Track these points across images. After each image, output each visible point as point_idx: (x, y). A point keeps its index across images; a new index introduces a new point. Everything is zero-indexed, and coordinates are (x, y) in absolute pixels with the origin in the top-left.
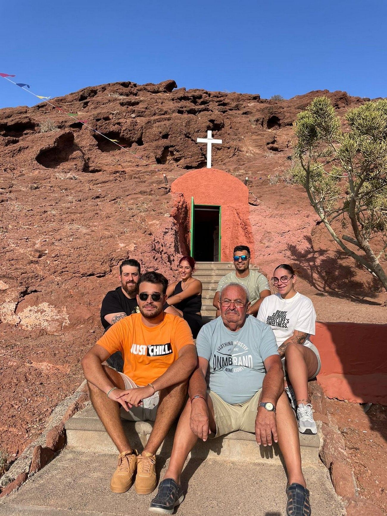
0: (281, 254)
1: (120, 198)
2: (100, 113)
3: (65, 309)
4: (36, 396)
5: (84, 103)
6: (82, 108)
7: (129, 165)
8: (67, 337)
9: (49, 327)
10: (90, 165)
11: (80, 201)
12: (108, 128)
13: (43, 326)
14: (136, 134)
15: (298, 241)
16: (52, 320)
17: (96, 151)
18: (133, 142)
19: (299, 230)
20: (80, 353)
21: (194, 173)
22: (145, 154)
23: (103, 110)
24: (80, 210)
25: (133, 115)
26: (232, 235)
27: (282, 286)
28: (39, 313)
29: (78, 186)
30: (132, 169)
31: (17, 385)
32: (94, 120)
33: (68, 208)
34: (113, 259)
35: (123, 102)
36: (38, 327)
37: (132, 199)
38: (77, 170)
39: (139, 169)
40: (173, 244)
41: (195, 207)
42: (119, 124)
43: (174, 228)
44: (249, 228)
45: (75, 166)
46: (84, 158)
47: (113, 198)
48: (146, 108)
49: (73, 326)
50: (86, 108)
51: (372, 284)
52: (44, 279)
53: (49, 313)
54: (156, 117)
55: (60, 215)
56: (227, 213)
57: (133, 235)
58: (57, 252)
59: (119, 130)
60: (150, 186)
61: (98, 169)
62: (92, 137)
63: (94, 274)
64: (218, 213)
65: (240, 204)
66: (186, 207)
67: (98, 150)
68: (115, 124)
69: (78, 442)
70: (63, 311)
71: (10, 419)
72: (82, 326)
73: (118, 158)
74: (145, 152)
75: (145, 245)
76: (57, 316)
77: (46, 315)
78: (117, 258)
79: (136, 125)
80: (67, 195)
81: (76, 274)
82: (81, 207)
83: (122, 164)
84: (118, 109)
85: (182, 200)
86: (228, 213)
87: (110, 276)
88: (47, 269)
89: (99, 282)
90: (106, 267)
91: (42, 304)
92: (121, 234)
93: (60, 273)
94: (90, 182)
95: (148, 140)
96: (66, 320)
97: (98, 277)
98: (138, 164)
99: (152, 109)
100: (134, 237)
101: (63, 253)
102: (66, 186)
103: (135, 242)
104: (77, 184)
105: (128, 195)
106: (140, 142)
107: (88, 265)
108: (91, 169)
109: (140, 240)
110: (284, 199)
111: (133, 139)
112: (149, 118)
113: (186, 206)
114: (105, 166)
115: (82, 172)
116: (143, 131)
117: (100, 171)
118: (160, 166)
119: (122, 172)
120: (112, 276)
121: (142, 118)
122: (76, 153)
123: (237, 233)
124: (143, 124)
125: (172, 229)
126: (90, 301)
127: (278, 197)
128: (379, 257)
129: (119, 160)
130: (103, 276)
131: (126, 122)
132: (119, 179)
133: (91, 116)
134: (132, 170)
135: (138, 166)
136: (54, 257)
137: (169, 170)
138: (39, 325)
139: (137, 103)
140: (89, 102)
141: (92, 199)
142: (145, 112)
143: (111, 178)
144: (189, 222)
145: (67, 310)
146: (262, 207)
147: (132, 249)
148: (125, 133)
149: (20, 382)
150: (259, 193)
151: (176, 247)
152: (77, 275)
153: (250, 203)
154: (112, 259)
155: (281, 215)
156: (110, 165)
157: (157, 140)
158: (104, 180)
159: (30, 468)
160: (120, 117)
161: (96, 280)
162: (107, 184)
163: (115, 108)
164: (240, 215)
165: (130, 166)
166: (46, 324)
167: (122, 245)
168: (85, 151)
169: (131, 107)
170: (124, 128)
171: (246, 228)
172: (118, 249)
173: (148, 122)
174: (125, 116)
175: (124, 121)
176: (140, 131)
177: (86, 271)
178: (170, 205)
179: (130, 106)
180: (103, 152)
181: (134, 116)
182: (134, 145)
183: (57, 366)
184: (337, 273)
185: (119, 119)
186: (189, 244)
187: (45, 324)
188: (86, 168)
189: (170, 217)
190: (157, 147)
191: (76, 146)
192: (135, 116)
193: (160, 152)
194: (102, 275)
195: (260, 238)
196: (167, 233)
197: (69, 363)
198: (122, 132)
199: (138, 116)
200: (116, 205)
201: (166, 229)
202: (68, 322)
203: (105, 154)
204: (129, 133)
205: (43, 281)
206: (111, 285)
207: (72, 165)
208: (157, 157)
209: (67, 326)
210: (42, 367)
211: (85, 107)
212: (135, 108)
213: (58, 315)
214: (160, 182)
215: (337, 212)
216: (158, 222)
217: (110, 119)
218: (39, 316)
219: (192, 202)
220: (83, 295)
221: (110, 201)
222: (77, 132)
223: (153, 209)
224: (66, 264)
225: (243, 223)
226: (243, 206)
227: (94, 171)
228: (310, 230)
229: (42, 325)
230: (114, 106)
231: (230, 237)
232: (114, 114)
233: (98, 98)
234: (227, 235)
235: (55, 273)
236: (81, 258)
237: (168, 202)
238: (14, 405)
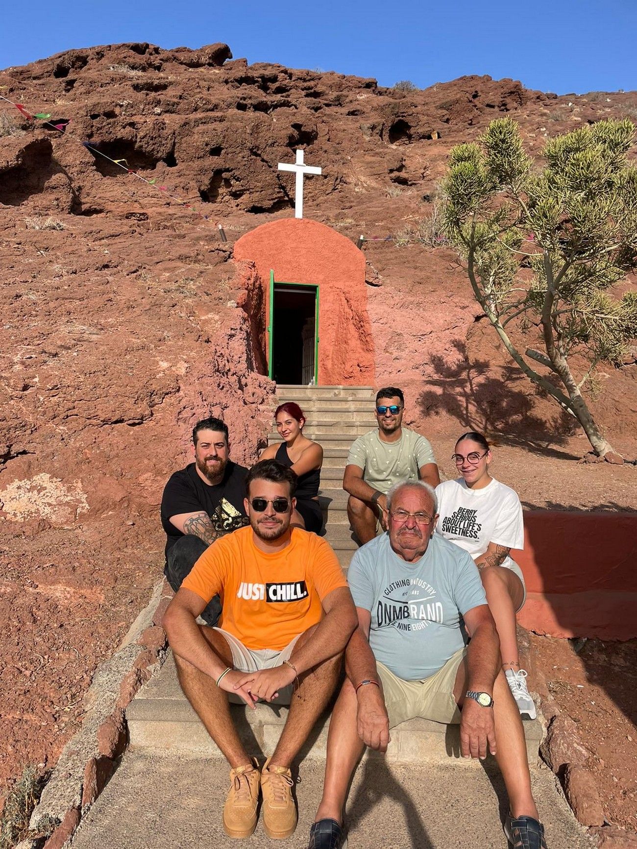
0: (417, 371)
1: (145, 268)
2: (99, 103)
3: (80, 485)
4: (57, 649)
5: (67, 82)
6: (64, 93)
7: (152, 202)
8: (87, 533)
9: (54, 516)
10: (83, 200)
11: (75, 273)
12: (113, 132)
13: (43, 514)
14: (163, 145)
15: (445, 349)
16: (58, 504)
17: (91, 175)
18: (158, 160)
19: (447, 331)
20: (115, 564)
21: (274, 226)
22: (181, 182)
23: (102, 98)
24: (81, 292)
25: (158, 110)
26: (337, 337)
27: (470, 469)
28: (35, 492)
29: (68, 243)
30: (160, 210)
31: (19, 630)
32: (87, 116)
33: (58, 288)
34: (155, 393)
35: (138, 85)
36: (35, 516)
37: (165, 270)
38: (60, 210)
39: (171, 210)
40: (245, 357)
41: (276, 286)
42: (132, 125)
43: (244, 327)
44: (367, 326)
45: (55, 203)
46: (71, 188)
47: (134, 269)
48: (181, 97)
49: (95, 512)
50: (71, 92)
51: (559, 421)
52: (36, 429)
53: (52, 492)
54: (199, 115)
55: (45, 302)
56: (328, 298)
57: (180, 343)
58: (56, 381)
59: (133, 137)
60: (195, 245)
61: (98, 208)
62: (83, 148)
63: (123, 419)
64: (313, 297)
65: (352, 284)
66: (260, 287)
67: (96, 172)
68: (126, 125)
69: (148, 738)
70: (76, 487)
71: (22, 697)
72: (110, 513)
73: (133, 189)
74: (179, 179)
75: (203, 364)
76: (67, 496)
77: (48, 496)
78: (161, 392)
79: (163, 129)
80: (50, 261)
81: (91, 420)
82: (79, 285)
83: (140, 201)
84: (129, 97)
85: (254, 274)
86: (330, 298)
87: (152, 424)
88: (40, 411)
89: (133, 435)
90: (143, 408)
91: (39, 477)
92: (159, 343)
93: (64, 419)
94: (88, 236)
95: (185, 158)
96: (83, 503)
97: (129, 425)
98: (168, 201)
99: (192, 99)
100: (182, 348)
101: (66, 382)
102: (45, 242)
103: (185, 357)
104: (65, 239)
105: (158, 263)
106: (171, 161)
107: (112, 404)
108: (84, 207)
109: (193, 354)
110: (423, 274)
111: (159, 155)
112: (186, 116)
113: (260, 285)
114: (110, 203)
115: (69, 213)
116: (176, 141)
117: (101, 211)
118: (209, 206)
119: (141, 214)
120: (154, 423)
121: (173, 115)
122: (57, 178)
123: (346, 334)
124: (176, 127)
125: (241, 329)
126: (122, 469)
127: (412, 271)
128: (580, 385)
129: (134, 193)
130: (139, 424)
131: (145, 122)
132: (138, 230)
133: (80, 108)
134: (160, 213)
135: (168, 204)
136: (51, 390)
137: (224, 213)
138: (35, 513)
139: (164, 87)
140: (76, 80)
141: (97, 270)
142: (178, 104)
143: (125, 229)
144: (265, 312)
145: (83, 486)
146: (388, 289)
147: (183, 371)
148: (143, 143)
149: (24, 624)
150: (379, 261)
151: (249, 360)
152: (94, 421)
153: (366, 282)
154: (153, 393)
155: (419, 304)
156: (119, 201)
157: (201, 157)
158: (112, 232)
159: (82, 798)
160: (133, 113)
161: (128, 431)
162: (117, 240)
163: (125, 94)
164: (352, 302)
165: (155, 205)
166: (48, 510)
167: (164, 365)
168: (72, 173)
169: (153, 94)
170: (142, 134)
171: (362, 327)
172: (159, 372)
173: (186, 124)
174: (143, 110)
175: (142, 121)
176: (171, 139)
177: (110, 415)
178: (234, 283)
179: (152, 91)
180: (105, 176)
181: (159, 112)
182: (160, 165)
183: (82, 591)
184: (504, 404)
185: (132, 115)
186: (265, 350)
187: (46, 511)
188: (76, 206)
189: (237, 307)
190: (202, 171)
191: (57, 164)
192: (161, 112)
193: (206, 180)
194: (137, 421)
195: (385, 343)
196: (234, 336)
197: (101, 583)
198: (138, 140)
199: (166, 112)
200: (140, 282)
201: (232, 329)
202: (87, 506)
203: (109, 181)
204: (151, 142)
205: (36, 434)
206: (154, 439)
207: (50, 201)
208: (202, 188)
209: (84, 514)
210: (58, 594)
211: (68, 91)
212: (162, 96)
213: (68, 494)
214: (211, 239)
215: (516, 307)
216: (217, 317)
217: (115, 116)
218: (36, 496)
219: (270, 278)
220: (108, 459)
221: (128, 275)
222: (56, 137)
223: (206, 290)
224: (74, 402)
225: (357, 318)
226: (356, 288)
227: (89, 212)
228: (465, 331)
229: (41, 512)
230: (122, 90)
231: (333, 340)
232: (122, 106)
233: (90, 73)
234: (328, 335)
235: (55, 418)
236: (98, 392)
237: (229, 278)
238: (23, 670)
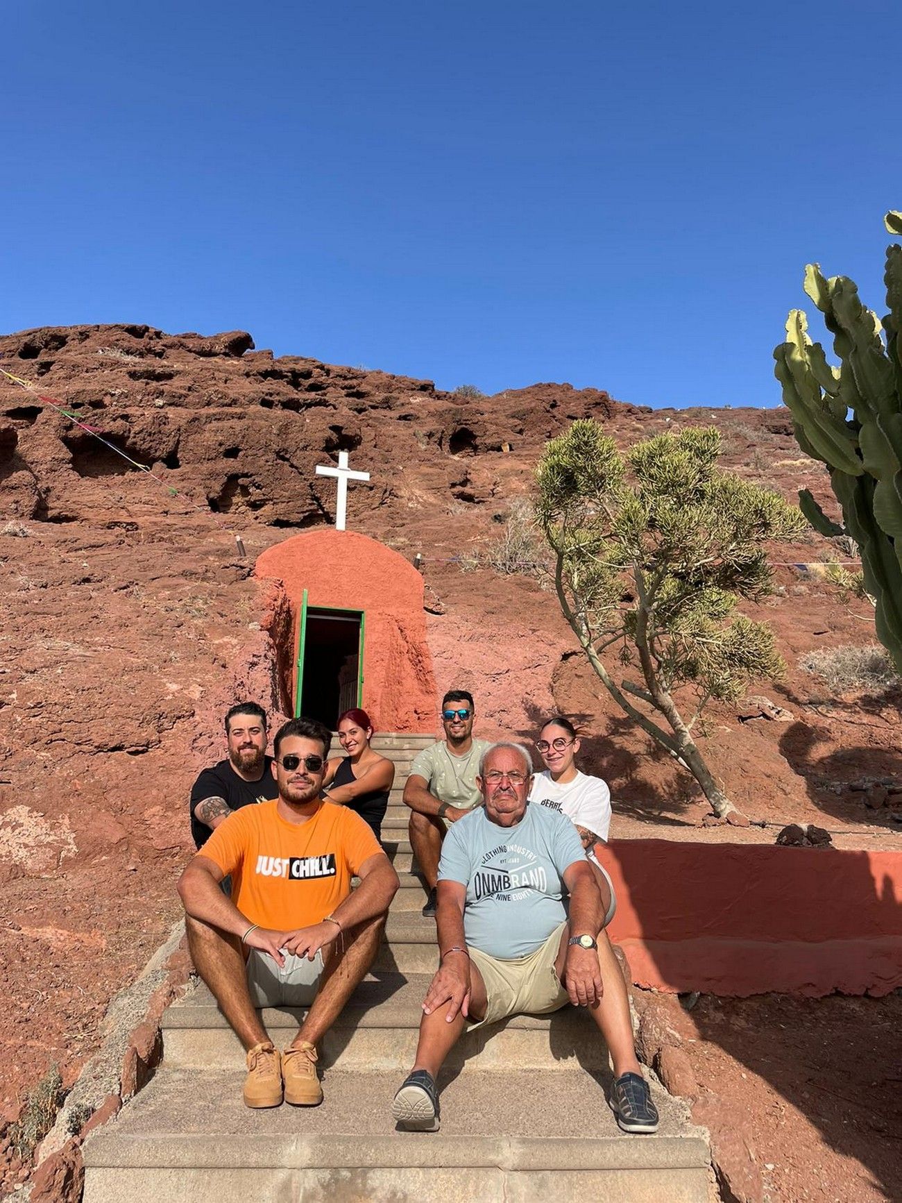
0: (492, 719)
1: (137, 584)
2: (84, 391)
3: (67, 821)
4: (56, 987)
5: (41, 363)
6: (36, 376)
7: (145, 509)
8: (75, 881)
9: (31, 861)
10: (50, 505)
11: (45, 587)
12: (100, 424)
13: (17, 859)
14: (164, 443)
15: (527, 693)
16: (37, 846)
17: (66, 474)
18: (155, 460)
19: (528, 670)
20: (116, 910)
21: (309, 539)
22: (184, 487)
23: (91, 385)
24: (56, 608)
25: (160, 402)
26: (388, 676)
27: (555, 757)
28: (9, 829)
29: (35, 552)
30: (153, 519)
31: (6, 968)
32: (67, 404)
33: (25, 602)
34: (164, 716)
35: (135, 372)
36: (5, 861)
37: (164, 587)
38: (18, 515)
39: (169, 520)
40: (269, 691)
41: (310, 611)
42: (125, 417)
43: (270, 654)
44: (427, 661)
45: (14, 506)
46: (36, 489)
47: (124, 584)
48: (190, 389)
49: (84, 857)
50: (47, 376)
51: (675, 785)
52: (11, 755)
53: (30, 830)
54: (212, 410)
55: (11, 616)
56: (377, 627)
57: (192, 665)
58: (40, 698)
59: (125, 432)
60: (203, 559)
61: (70, 514)
62: (58, 441)
63: (123, 745)
64: (357, 626)
65: (407, 610)
66: (288, 611)
67: (71, 471)
68: (117, 417)
69: (186, 1053)
70: (61, 824)
71: (23, 1024)
72: (104, 858)
73: (119, 493)
74: (183, 484)
75: (221, 689)
76: (50, 835)
77: (24, 835)
78: (172, 715)
79: (165, 424)
80: (12, 572)
81: (82, 746)
82: (54, 600)
83: (129, 508)
84: (123, 385)
85: (282, 595)
86: (379, 627)
87: (159, 752)
88: (17, 733)
89: (134, 764)
90: (149, 732)
91: (15, 810)
92: (164, 664)
93: (47, 744)
94: (60, 545)
95: (192, 459)
96: (69, 844)
97: (130, 753)
98: (167, 509)
99: (204, 392)
100: (194, 671)
101: (54, 698)
102: (4, 550)
103: (199, 680)
104: (31, 548)
105: (153, 579)
106: (172, 461)
107: (109, 728)
108: (50, 513)
109: (209, 677)
110: (496, 603)
111: (157, 454)
112: (196, 411)
113: (289, 608)
114: (87, 509)
115: (31, 519)
116: (181, 438)
117: (73, 519)
118: (219, 517)
119: (128, 524)
120: (162, 752)
121: (179, 408)
122: (17, 477)
123: (400, 672)
124: (183, 422)
125: (265, 656)
126: (123, 802)
127: (483, 600)
128: (690, 726)
129: (121, 498)
130: (143, 752)
131: (142, 415)
132: (127, 540)
133: (60, 395)
134: (155, 523)
135: (166, 513)
136: (33, 708)
137: (240, 526)
138: (6, 856)
139: (169, 376)
140: (53, 363)
141: (74, 584)
142: (186, 396)
143: (110, 539)
144: (293, 644)
145: (71, 824)
146: (452, 618)
147: (197, 696)
148: (138, 440)
149: (11, 962)
150: (440, 587)
151: (273, 695)
152: (85, 748)
153: (425, 608)
154: (161, 716)
155: (491, 637)
156: (99, 507)
157: (212, 459)
158: (92, 542)
159: (121, 1088)
160: (128, 404)
161: (128, 761)
162: (99, 551)
163: (117, 382)
164: (407, 632)
165: (149, 513)
166: (23, 853)
167: (174, 687)
168: (39, 472)
169: (154, 384)
170: (137, 429)
171: (420, 662)
172: (168, 694)
173: (195, 419)
174: (141, 401)
175: (139, 413)
176: (174, 436)
177: (107, 740)
178: (257, 604)
179: (153, 380)
180: (82, 477)
181: (161, 404)
182: (158, 466)
183: (77, 935)
184: (605, 764)
185: (126, 406)
186: (291, 692)
187: (20, 853)
188: (40, 511)
189: (261, 630)
190: (213, 475)
191: (20, 458)
192: (164, 404)
193: (217, 487)
194: (141, 749)
195: (450, 684)
196: (256, 665)
197: (100, 928)
198: (132, 435)
199: (170, 405)
200: (132, 600)
201: (254, 656)
202: (75, 849)
203: (88, 483)
204: (148, 438)
205: (10, 761)
206: (162, 771)
207: (7, 503)
208: (211, 495)
209: (70, 859)
210: (49, 936)
211: (42, 374)
212: (166, 386)
213: (52, 833)
214: (223, 553)
216: (234, 641)
217: (105, 406)
218: (9, 835)
219: (303, 601)
220: (105, 791)
221: (116, 591)
222: (22, 428)
223: (219, 611)
224: (60, 724)
225: (414, 651)
226: (412, 615)
227: (58, 519)
228: (550, 671)
229: (14, 856)
230: (114, 377)
231: (383, 680)
232: (114, 395)
233: (71, 354)
234: (375, 675)
235: (35, 742)
236: (93, 712)
237: (250, 599)
238: (19, 1003)
